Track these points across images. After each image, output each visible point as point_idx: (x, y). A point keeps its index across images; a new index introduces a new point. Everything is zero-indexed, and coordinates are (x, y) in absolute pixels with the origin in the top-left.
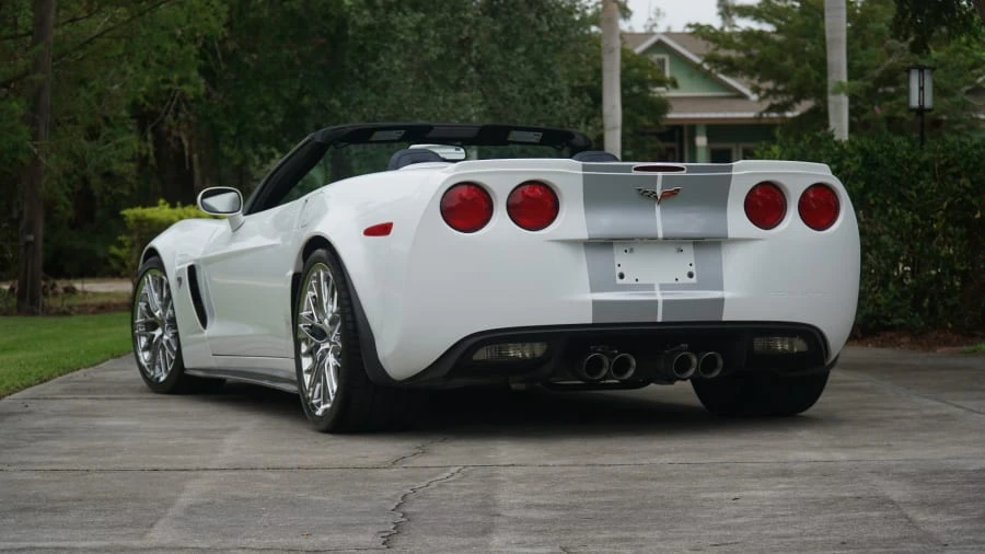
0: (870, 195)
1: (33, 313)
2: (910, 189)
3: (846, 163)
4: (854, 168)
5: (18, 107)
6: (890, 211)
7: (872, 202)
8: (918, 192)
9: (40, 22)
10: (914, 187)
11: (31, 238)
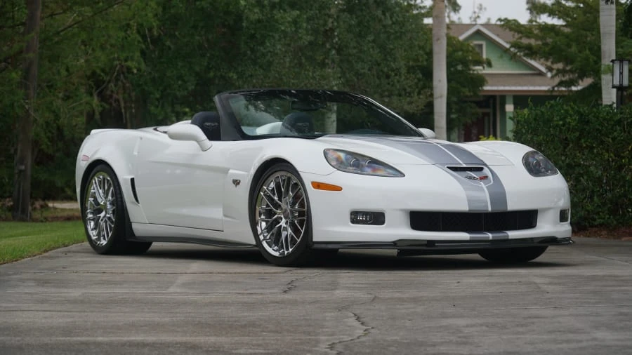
0: (583, 140)
1: (23, 220)
2: (609, 138)
3: (568, 120)
4: (573, 124)
5: (15, 76)
6: (595, 151)
7: (584, 145)
8: (614, 139)
9: (32, 17)
10: (610, 136)
11: (23, 167)
